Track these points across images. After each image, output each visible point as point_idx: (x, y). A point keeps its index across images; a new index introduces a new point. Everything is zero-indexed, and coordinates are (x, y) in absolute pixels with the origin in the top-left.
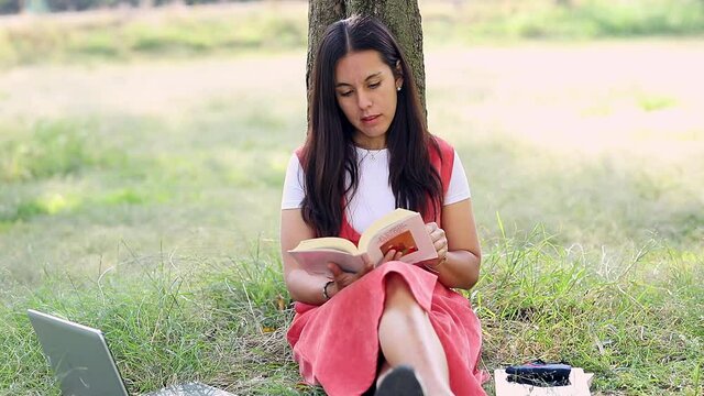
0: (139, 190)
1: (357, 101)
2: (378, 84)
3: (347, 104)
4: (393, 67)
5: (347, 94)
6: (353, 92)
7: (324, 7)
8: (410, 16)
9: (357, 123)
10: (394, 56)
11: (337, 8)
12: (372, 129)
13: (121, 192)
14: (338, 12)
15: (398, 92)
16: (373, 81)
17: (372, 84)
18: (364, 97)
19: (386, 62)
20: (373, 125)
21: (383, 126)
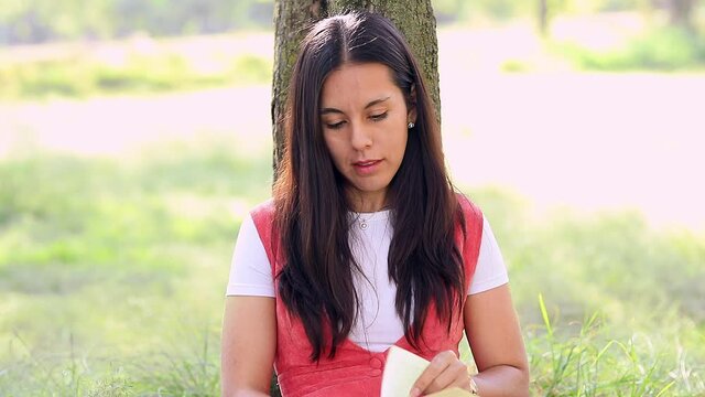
0: (75, 246)
1: (350, 137)
2: (384, 116)
3: (335, 139)
4: (406, 91)
5: (336, 126)
6: (345, 122)
7: (297, 7)
8: (421, 18)
9: (346, 169)
10: (409, 76)
11: (315, 8)
12: (368, 179)
13: (57, 247)
14: (316, 14)
15: (410, 131)
16: (377, 110)
17: (374, 115)
18: (361, 133)
19: (398, 83)
20: (370, 174)
21: (383, 177)
